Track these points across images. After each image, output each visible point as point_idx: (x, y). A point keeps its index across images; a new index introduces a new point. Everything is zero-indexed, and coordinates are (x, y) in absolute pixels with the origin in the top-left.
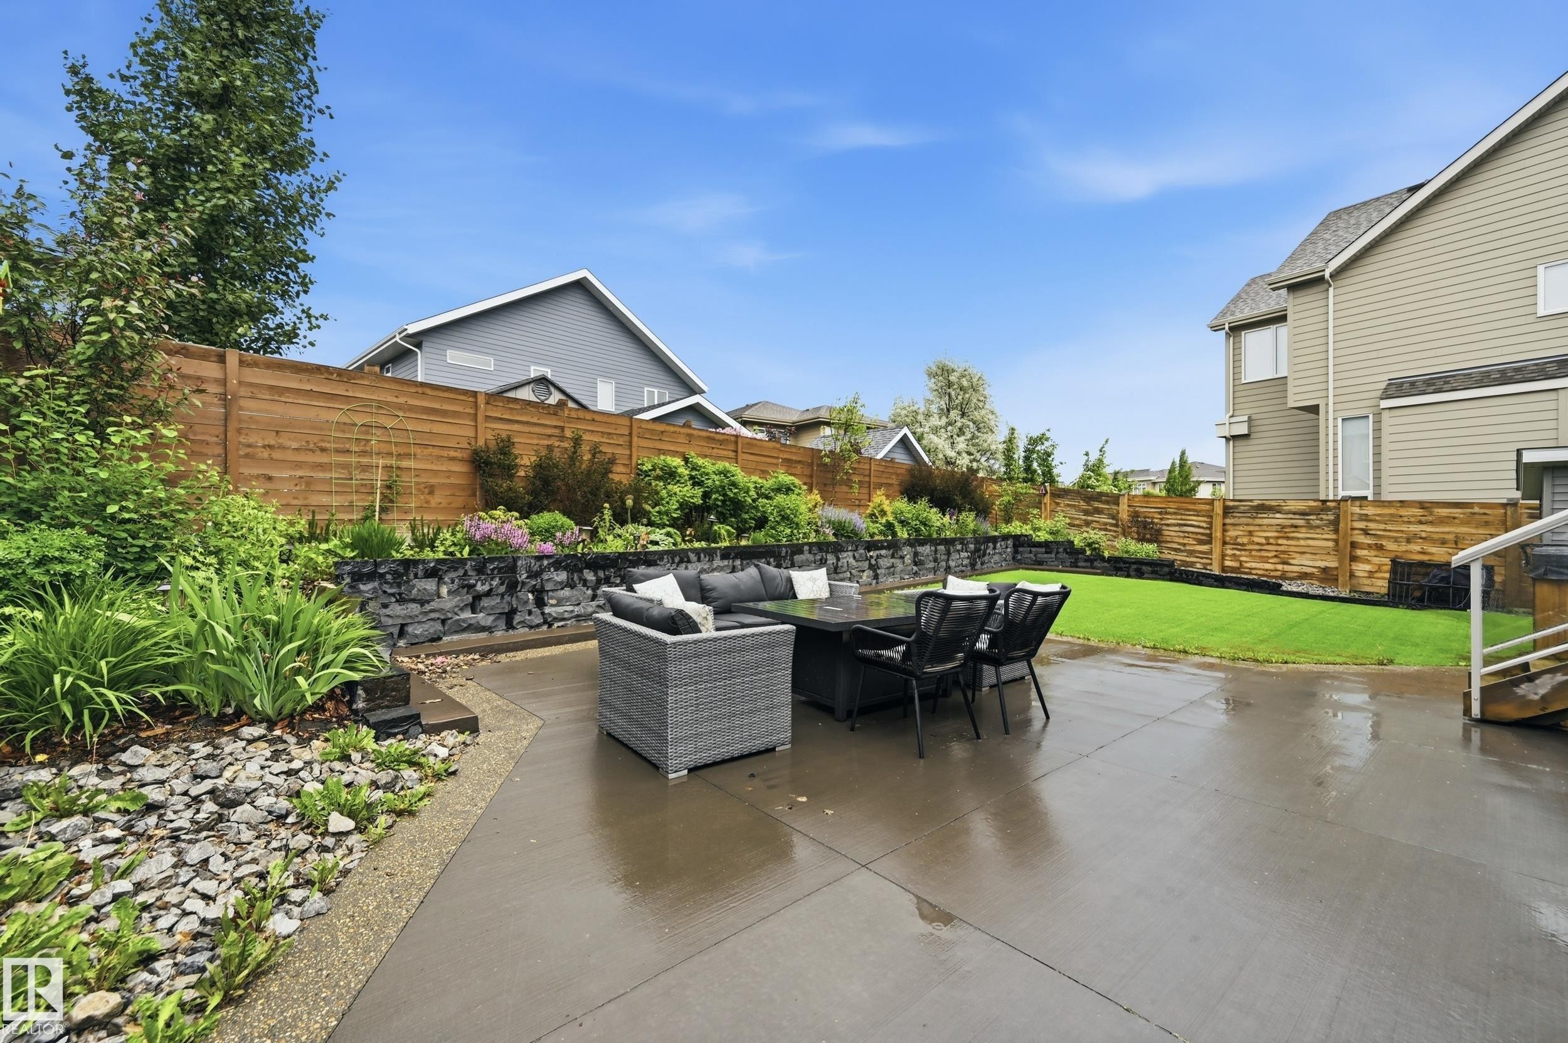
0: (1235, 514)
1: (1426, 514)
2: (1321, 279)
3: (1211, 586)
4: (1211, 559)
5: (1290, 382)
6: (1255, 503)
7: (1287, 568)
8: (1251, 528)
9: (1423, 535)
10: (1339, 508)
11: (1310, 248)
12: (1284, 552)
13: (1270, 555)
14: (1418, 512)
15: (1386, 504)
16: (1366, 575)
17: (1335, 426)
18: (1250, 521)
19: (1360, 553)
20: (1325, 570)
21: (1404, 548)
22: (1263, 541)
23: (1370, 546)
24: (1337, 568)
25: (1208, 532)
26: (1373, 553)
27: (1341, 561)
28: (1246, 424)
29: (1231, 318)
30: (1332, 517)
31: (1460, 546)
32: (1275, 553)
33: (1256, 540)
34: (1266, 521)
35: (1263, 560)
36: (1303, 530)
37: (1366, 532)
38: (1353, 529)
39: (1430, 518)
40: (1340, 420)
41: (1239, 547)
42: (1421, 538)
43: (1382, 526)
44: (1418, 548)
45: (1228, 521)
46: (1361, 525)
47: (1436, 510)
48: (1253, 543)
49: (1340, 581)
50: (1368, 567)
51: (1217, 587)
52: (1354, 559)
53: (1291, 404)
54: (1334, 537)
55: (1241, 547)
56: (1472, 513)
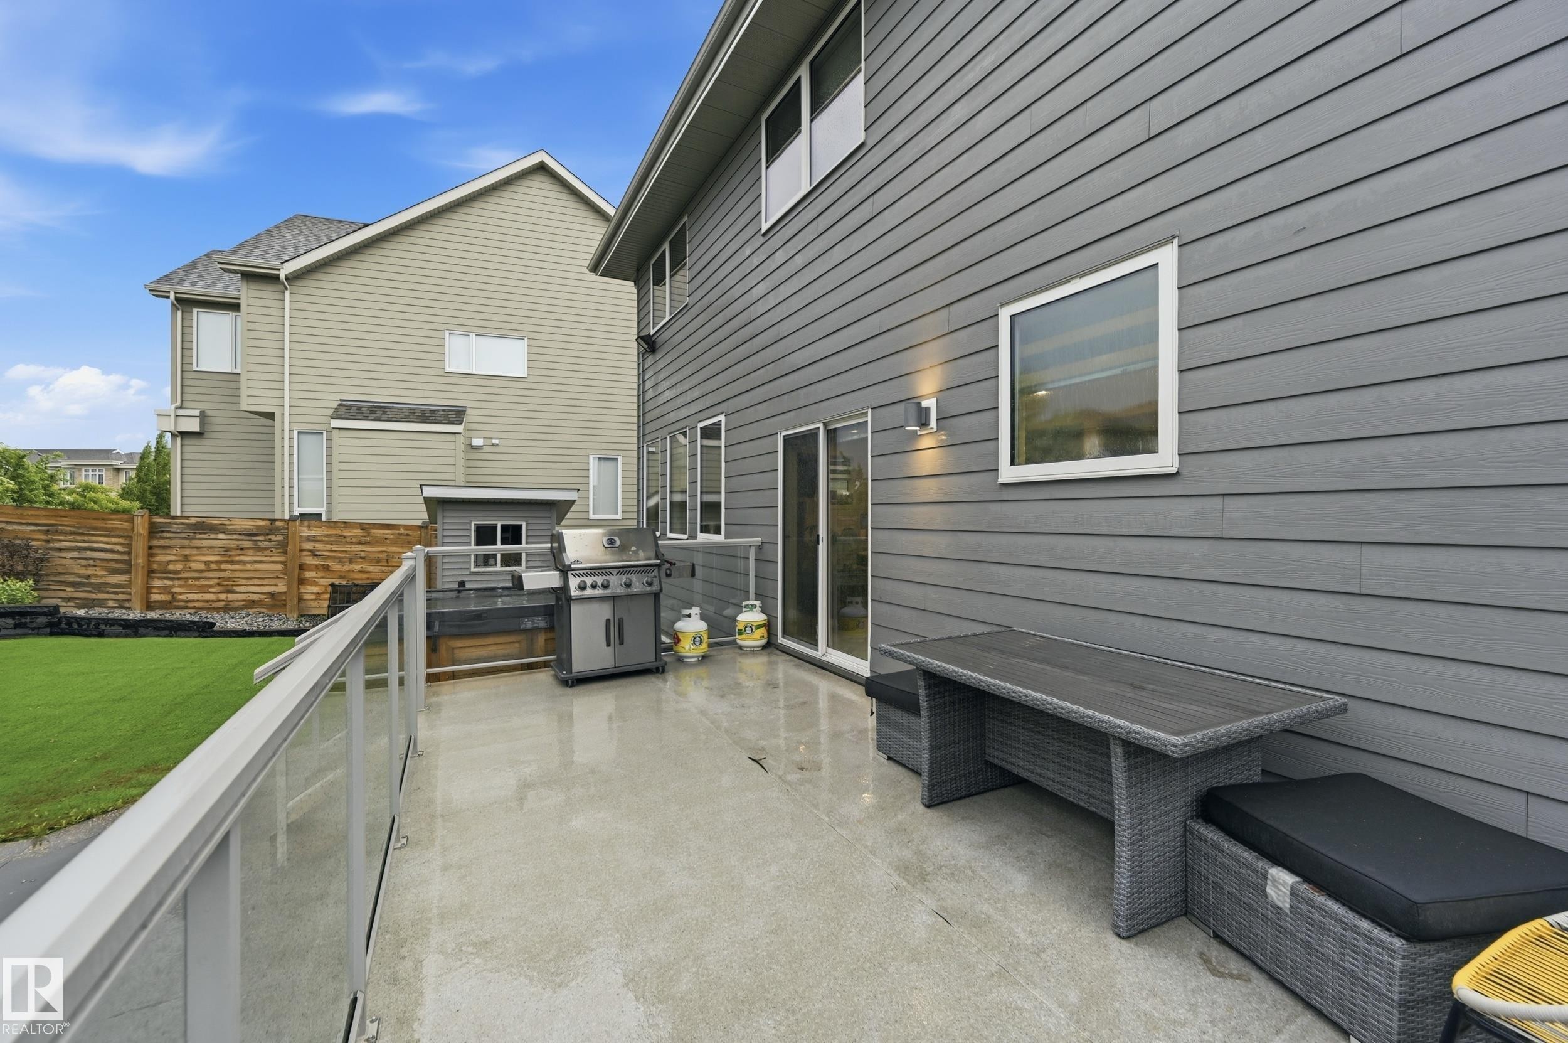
0: (165, 535)
1: (365, 534)
2: (276, 278)
3: (117, 636)
4: (130, 594)
5: (243, 379)
6: (193, 521)
7: (231, 597)
8: (187, 552)
9: (363, 554)
10: (287, 529)
11: (269, 241)
12: (229, 579)
13: (211, 583)
14: (358, 532)
15: (332, 525)
16: (314, 597)
17: (291, 439)
18: (186, 543)
19: (309, 574)
20: (272, 595)
21: (346, 568)
22: (202, 566)
23: (317, 568)
24: (285, 593)
25: (126, 557)
26: (321, 574)
27: (289, 585)
28: (198, 420)
29: (179, 288)
30: (280, 538)
31: (390, 564)
32: (216, 581)
33: (193, 565)
34: (206, 543)
35: (205, 589)
36: (251, 552)
37: (313, 553)
38: (301, 550)
39: (368, 539)
40: (296, 433)
41: (171, 576)
42: (361, 558)
43: (328, 547)
44: (358, 568)
45: (156, 543)
46: (309, 546)
47: (373, 531)
48: (191, 570)
49: (288, 606)
50: (315, 589)
51: (127, 636)
52: (302, 581)
53: (244, 407)
54: (282, 559)
55: (175, 575)
56: (399, 534)
